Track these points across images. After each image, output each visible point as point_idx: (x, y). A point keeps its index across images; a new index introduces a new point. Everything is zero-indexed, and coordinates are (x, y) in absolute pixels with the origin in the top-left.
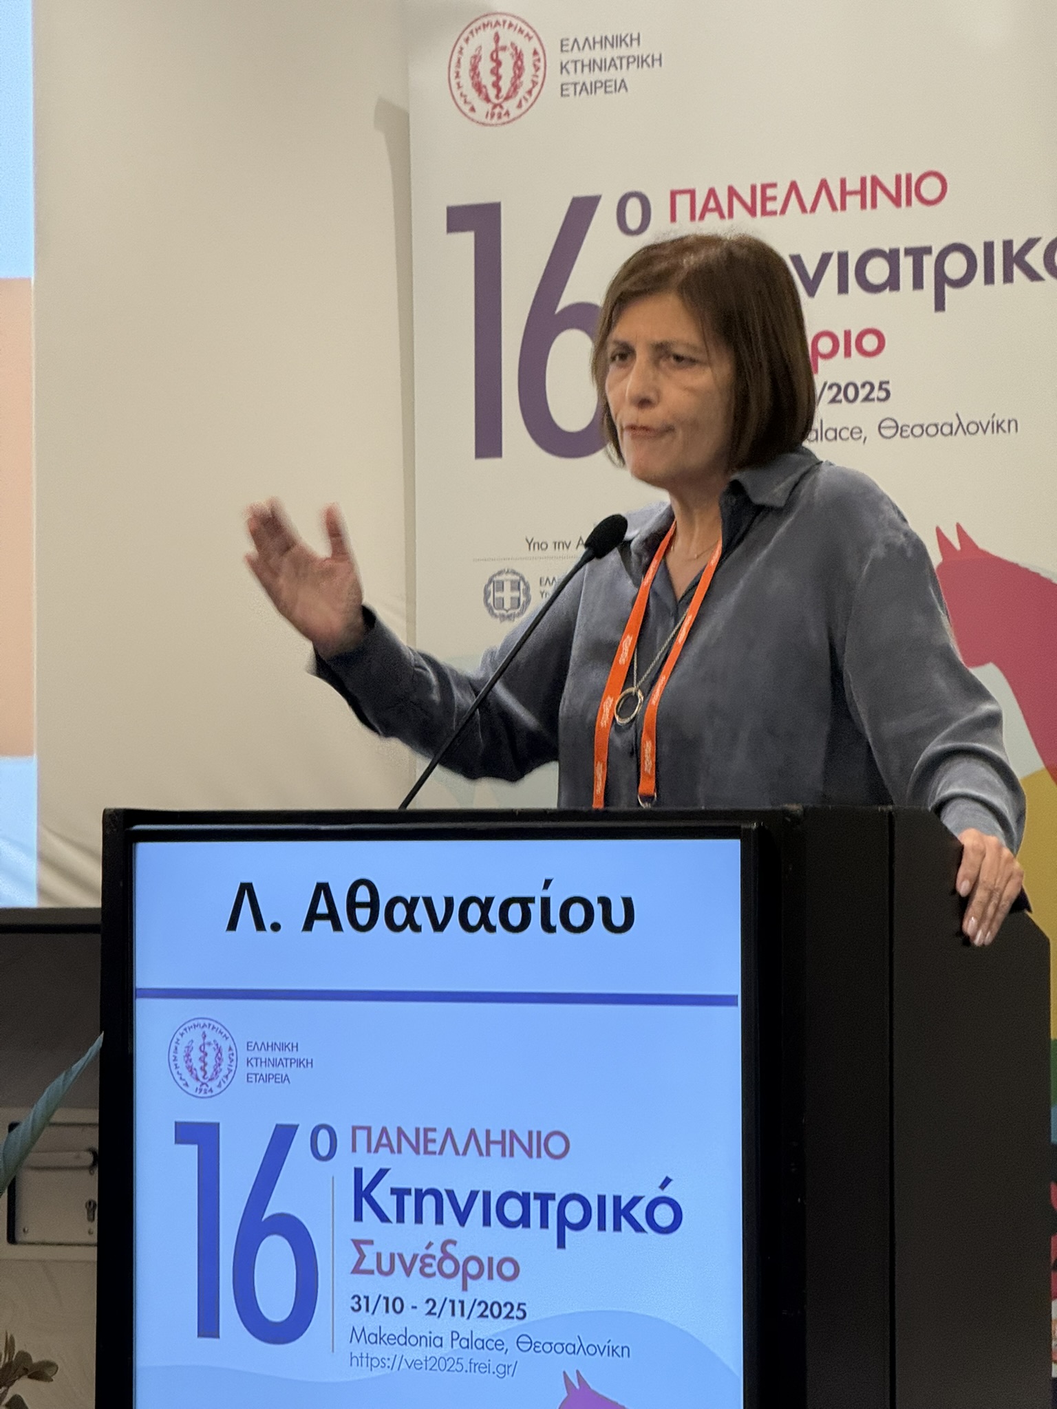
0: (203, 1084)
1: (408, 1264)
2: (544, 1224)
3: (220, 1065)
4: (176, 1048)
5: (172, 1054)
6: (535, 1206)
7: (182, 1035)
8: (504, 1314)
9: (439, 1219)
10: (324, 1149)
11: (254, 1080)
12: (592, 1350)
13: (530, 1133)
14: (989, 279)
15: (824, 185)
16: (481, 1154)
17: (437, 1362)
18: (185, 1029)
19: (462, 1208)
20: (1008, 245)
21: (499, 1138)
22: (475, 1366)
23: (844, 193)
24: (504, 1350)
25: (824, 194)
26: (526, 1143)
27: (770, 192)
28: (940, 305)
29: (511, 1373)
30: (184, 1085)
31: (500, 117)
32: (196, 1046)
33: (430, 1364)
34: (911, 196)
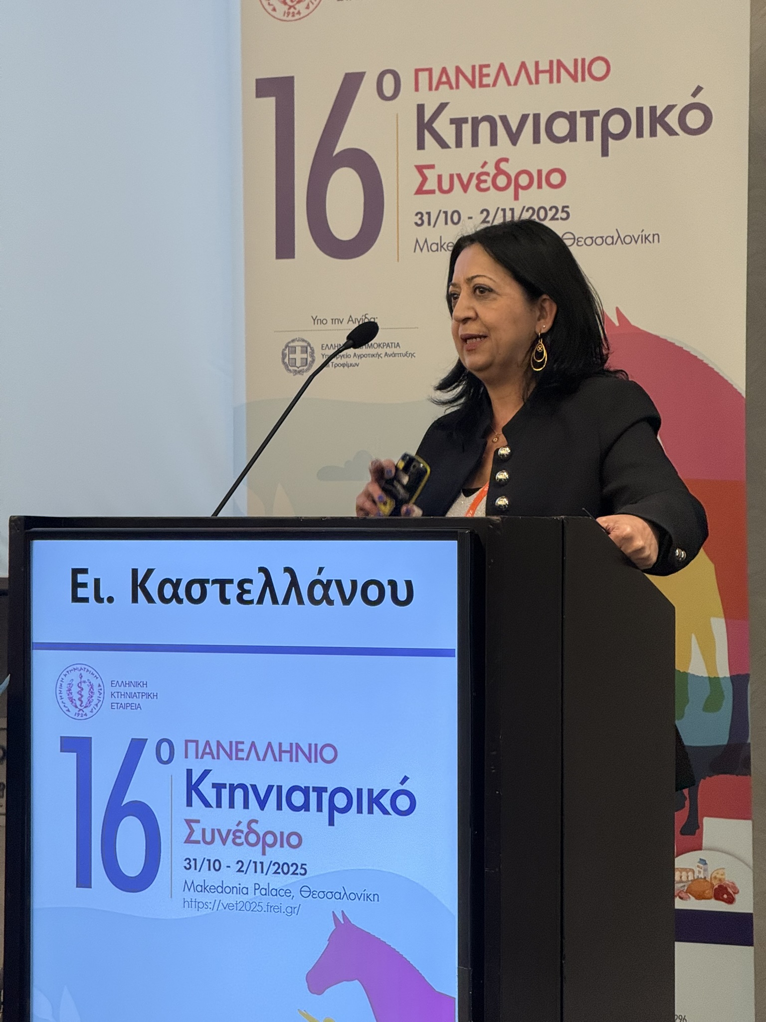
0: (80, 710)
1: (224, 836)
2: (320, 809)
3: (92, 697)
4: (61, 686)
5: (58, 689)
6: (313, 796)
7: (65, 675)
8: (291, 872)
9: (246, 805)
10: (165, 756)
11: (116, 707)
12: (352, 896)
13: (310, 745)
14: (640, 134)
15: (523, 65)
16: (276, 760)
17: (244, 905)
18: (68, 672)
19: (262, 798)
20: (653, 109)
21: (289, 749)
22: (270, 908)
23: (538, 72)
24: (292, 896)
25: (523, 72)
26: (307, 751)
27: (485, 71)
28: (605, 152)
29: (296, 912)
30: (67, 711)
31: (293, 16)
32: (75, 683)
33: (239, 906)
34: (585, 74)
